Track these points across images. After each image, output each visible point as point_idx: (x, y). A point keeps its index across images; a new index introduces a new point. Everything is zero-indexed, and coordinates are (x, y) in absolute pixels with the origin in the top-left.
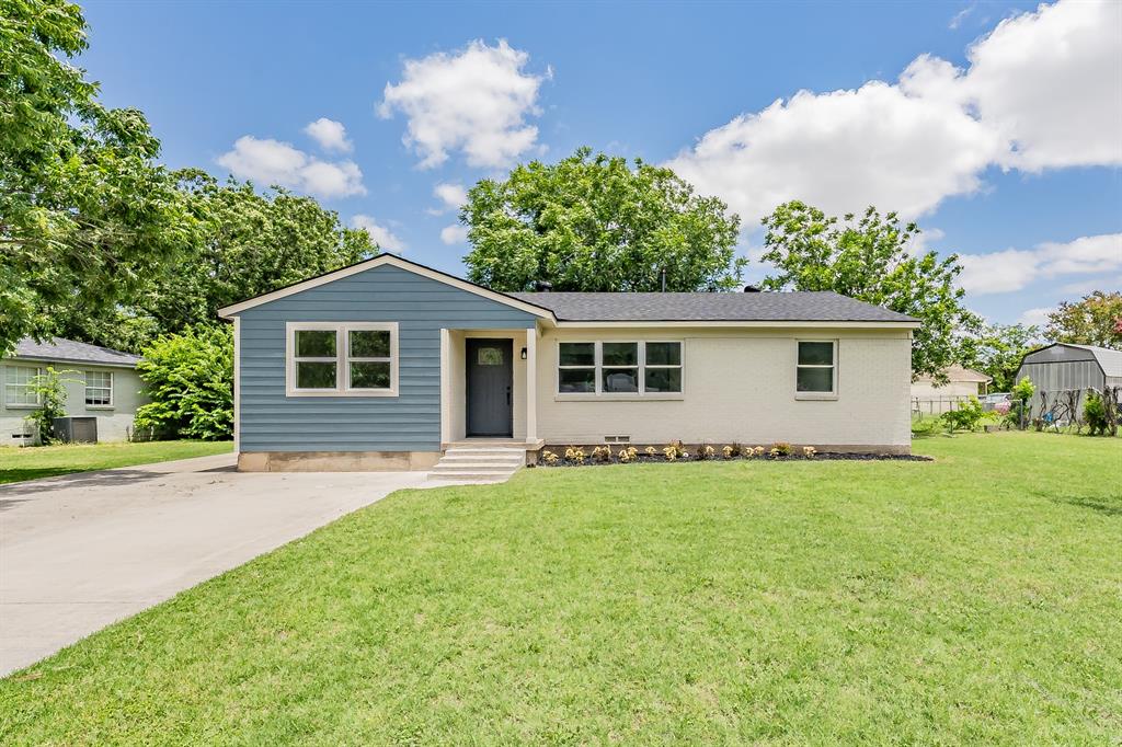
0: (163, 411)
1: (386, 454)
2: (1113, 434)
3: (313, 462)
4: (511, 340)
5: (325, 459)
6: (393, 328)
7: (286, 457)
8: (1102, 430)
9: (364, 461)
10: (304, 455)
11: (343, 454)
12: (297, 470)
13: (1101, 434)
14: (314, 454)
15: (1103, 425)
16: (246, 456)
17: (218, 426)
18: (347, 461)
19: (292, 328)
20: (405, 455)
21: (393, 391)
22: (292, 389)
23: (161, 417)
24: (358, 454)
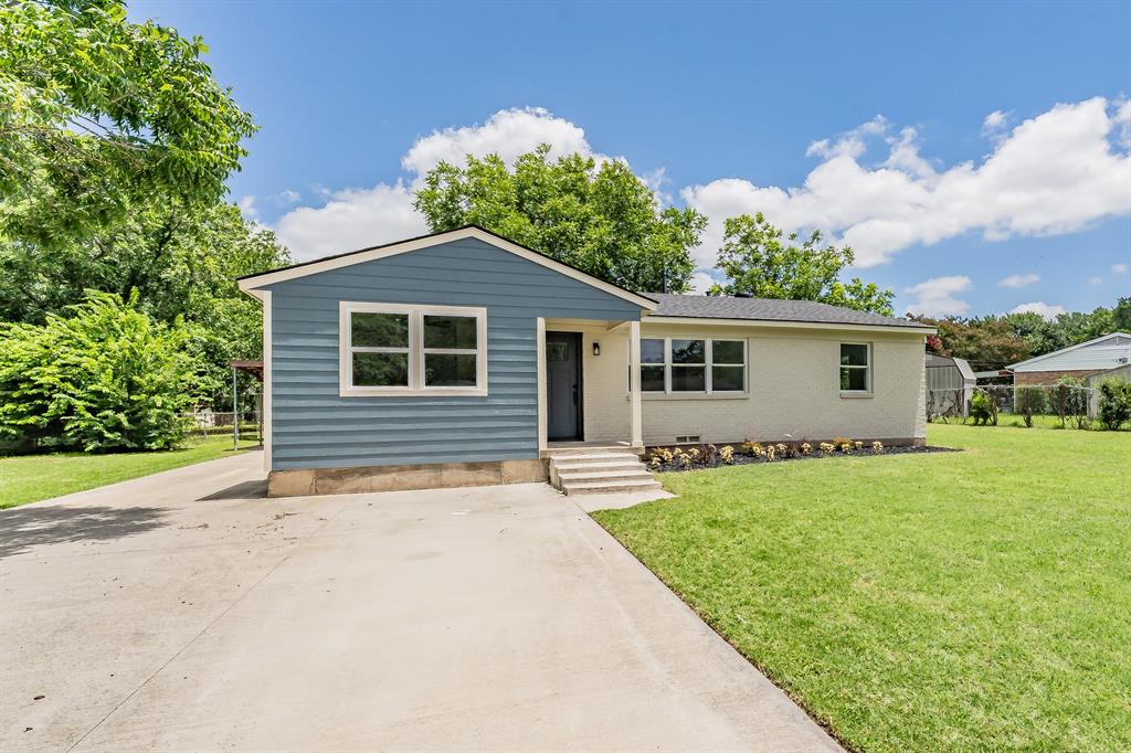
0: (21, 415)
1: (472, 466)
2: (994, 424)
3: (378, 479)
4: (581, 334)
5: (394, 475)
6: (480, 314)
7: (340, 475)
8: (985, 421)
9: (446, 475)
10: (366, 472)
11: (417, 467)
12: (355, 491)
13: (984, 424)
14: (380, 470)
15: (986, 416)
16: (280, 476)
17: (107, 435)
18: (424, 476)
19: (347, 309)
20: (496, 466)
21: (481, 389)
22: (347, 388)
23: (20, 422)
24: (438, 467)
